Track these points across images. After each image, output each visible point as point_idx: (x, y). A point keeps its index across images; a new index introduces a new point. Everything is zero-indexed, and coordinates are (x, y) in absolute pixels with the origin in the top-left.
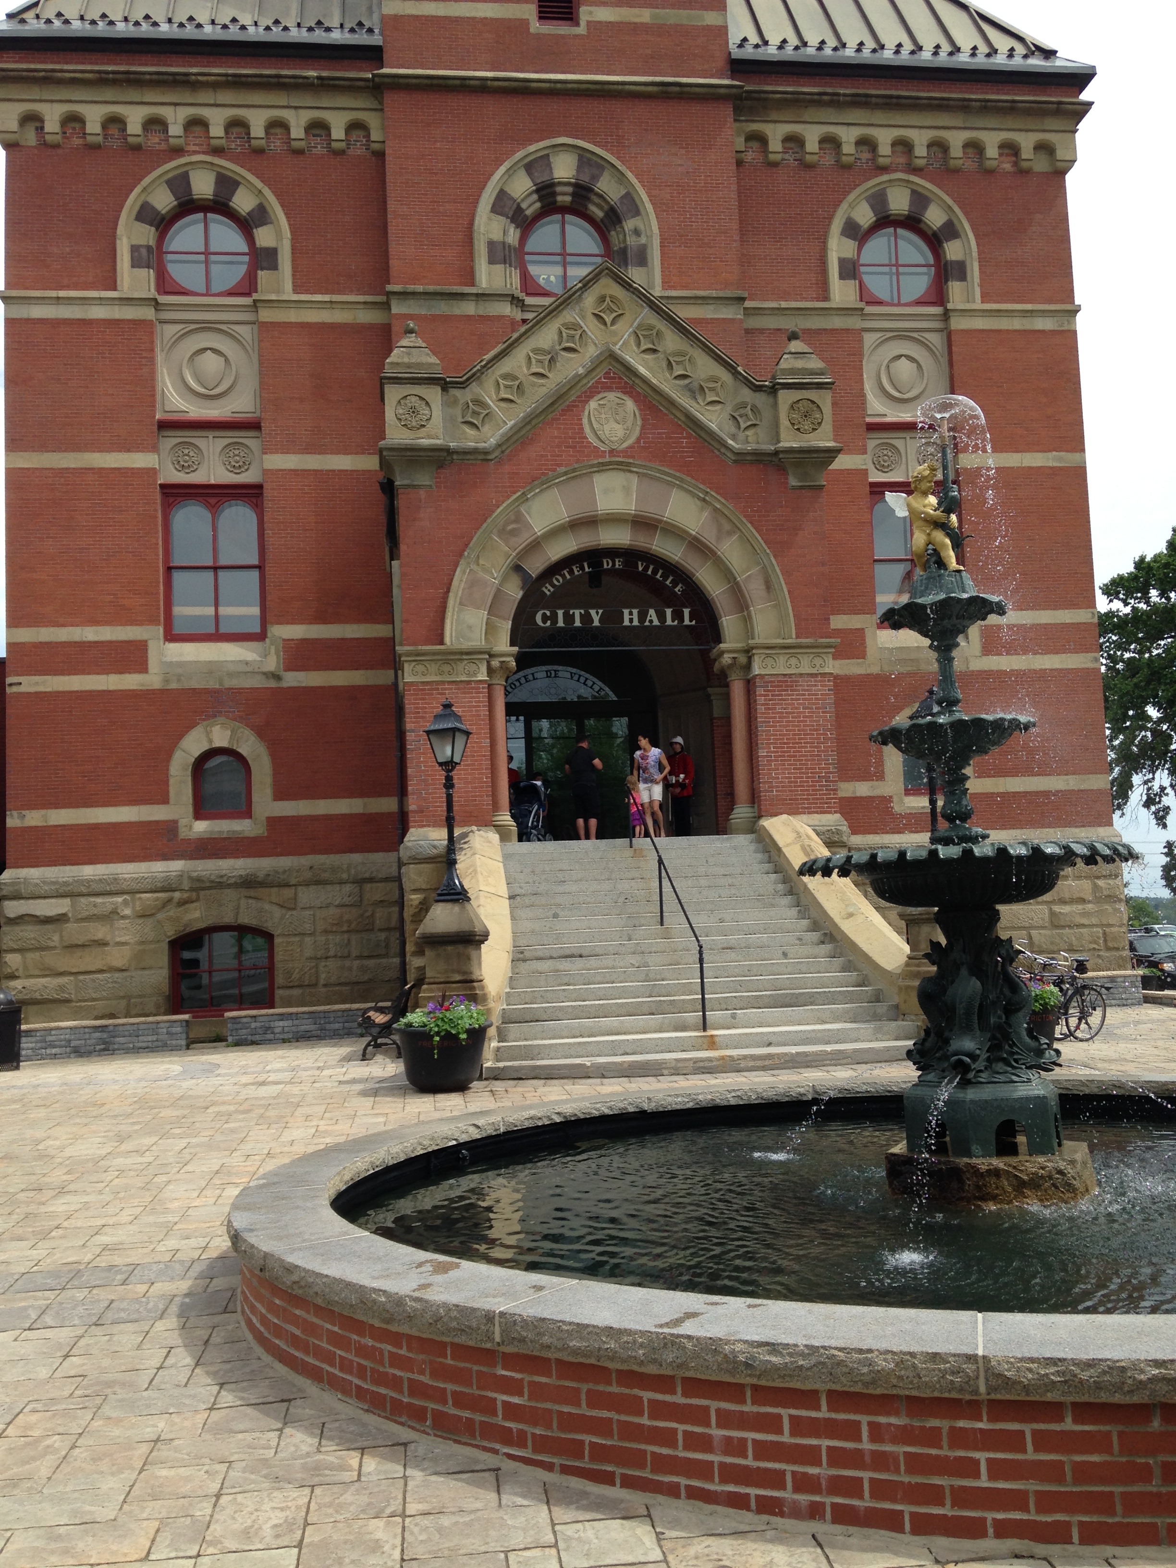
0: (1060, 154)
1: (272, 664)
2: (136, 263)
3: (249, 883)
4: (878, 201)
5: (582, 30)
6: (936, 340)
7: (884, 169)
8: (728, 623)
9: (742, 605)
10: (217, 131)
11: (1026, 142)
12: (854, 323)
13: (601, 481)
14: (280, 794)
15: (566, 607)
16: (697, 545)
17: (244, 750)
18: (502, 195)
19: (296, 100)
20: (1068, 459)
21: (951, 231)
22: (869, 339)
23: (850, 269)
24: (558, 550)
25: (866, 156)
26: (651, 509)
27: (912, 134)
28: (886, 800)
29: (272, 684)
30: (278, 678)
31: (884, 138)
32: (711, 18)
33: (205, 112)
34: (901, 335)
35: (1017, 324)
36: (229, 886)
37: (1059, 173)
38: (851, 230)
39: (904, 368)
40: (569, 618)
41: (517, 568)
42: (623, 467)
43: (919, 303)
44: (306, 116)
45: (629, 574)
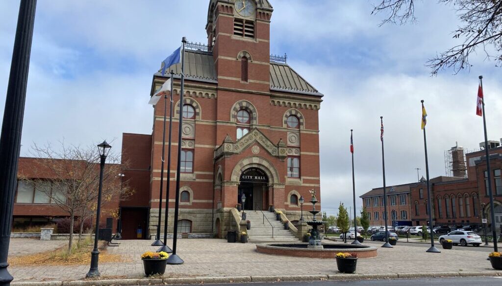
0: (318, 107)
1: (194, 178)
2: (177, 113)
3: (189, 213)
4: (290, 112)
5: (248, 83)
6: (298, 134)
7: (292, 107)
8: (270, 179)
9: (272, 177)
10: (191, 93)
11: (313, 105)
12: (286, 130)
13: (254, 158)
14: (194, 199)
15: (247, 175)
16: (266, 168)
17: (189, 191)
18: (235, 108)
19: (204, 90)
20: (317, 154)
21: (301, 117)
22: (288, 133)
23: (286, 122)
24: (247, 168)
25: (289, 105)
26: (261, 163)
27: (296, 103)
28: (288, 205)
29: (194, 181)
30: (195, 180)
31: (292, 103)
32: (267, 83)
33: (190, 91)
34: (293, 133)
35: (310, 133)
36: (186, 213)
37: (318, 110)
38: (286, 116)
39: (293, 138)
40: (247, 177)
41: (241, 170)
42: (257, 156)
43: (296, 128)
44: (205, 92)
45: (256, 171)
